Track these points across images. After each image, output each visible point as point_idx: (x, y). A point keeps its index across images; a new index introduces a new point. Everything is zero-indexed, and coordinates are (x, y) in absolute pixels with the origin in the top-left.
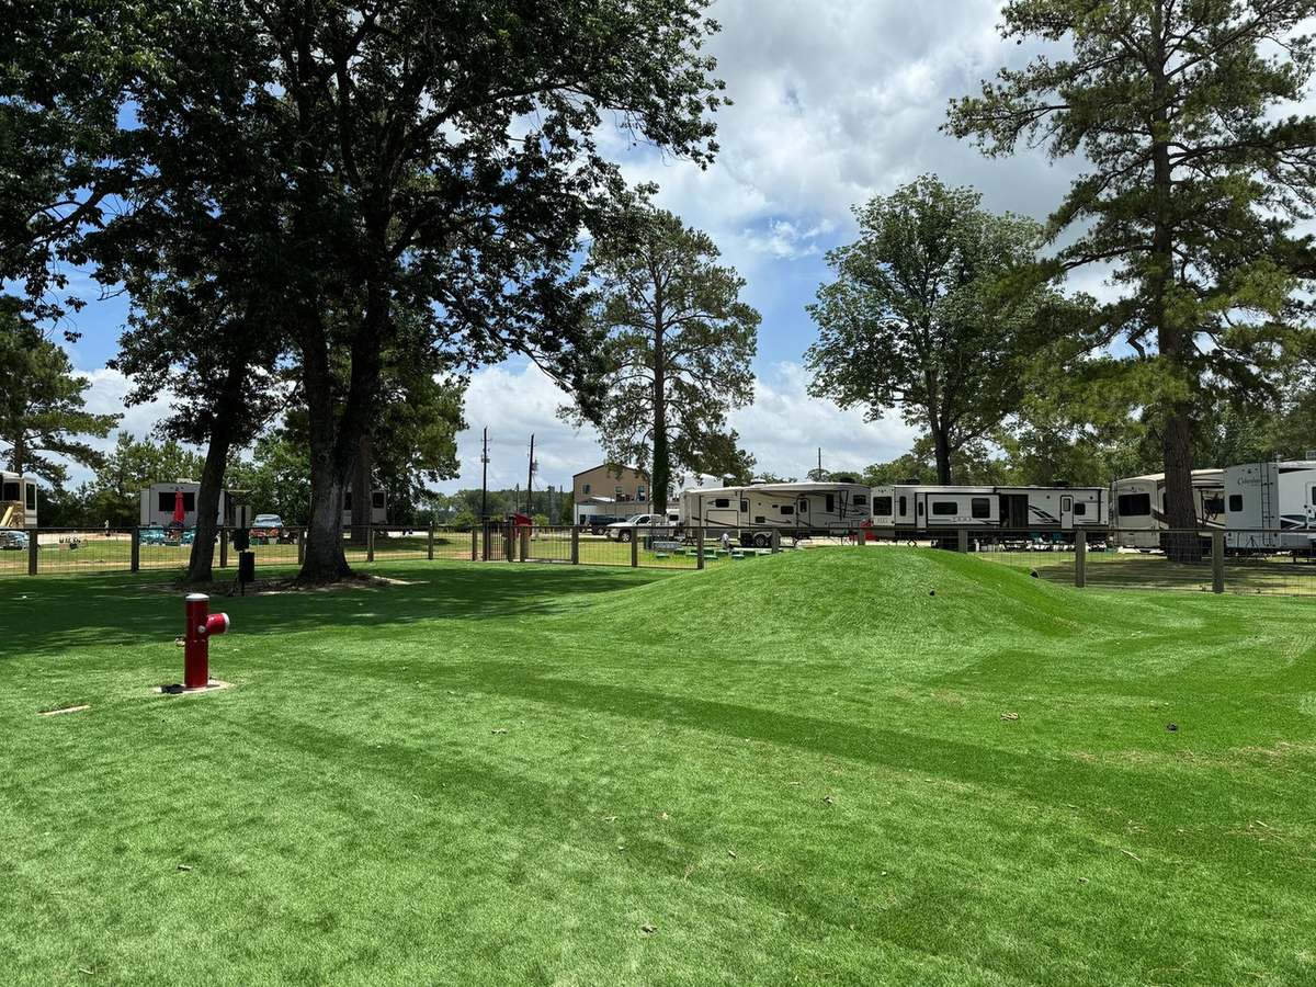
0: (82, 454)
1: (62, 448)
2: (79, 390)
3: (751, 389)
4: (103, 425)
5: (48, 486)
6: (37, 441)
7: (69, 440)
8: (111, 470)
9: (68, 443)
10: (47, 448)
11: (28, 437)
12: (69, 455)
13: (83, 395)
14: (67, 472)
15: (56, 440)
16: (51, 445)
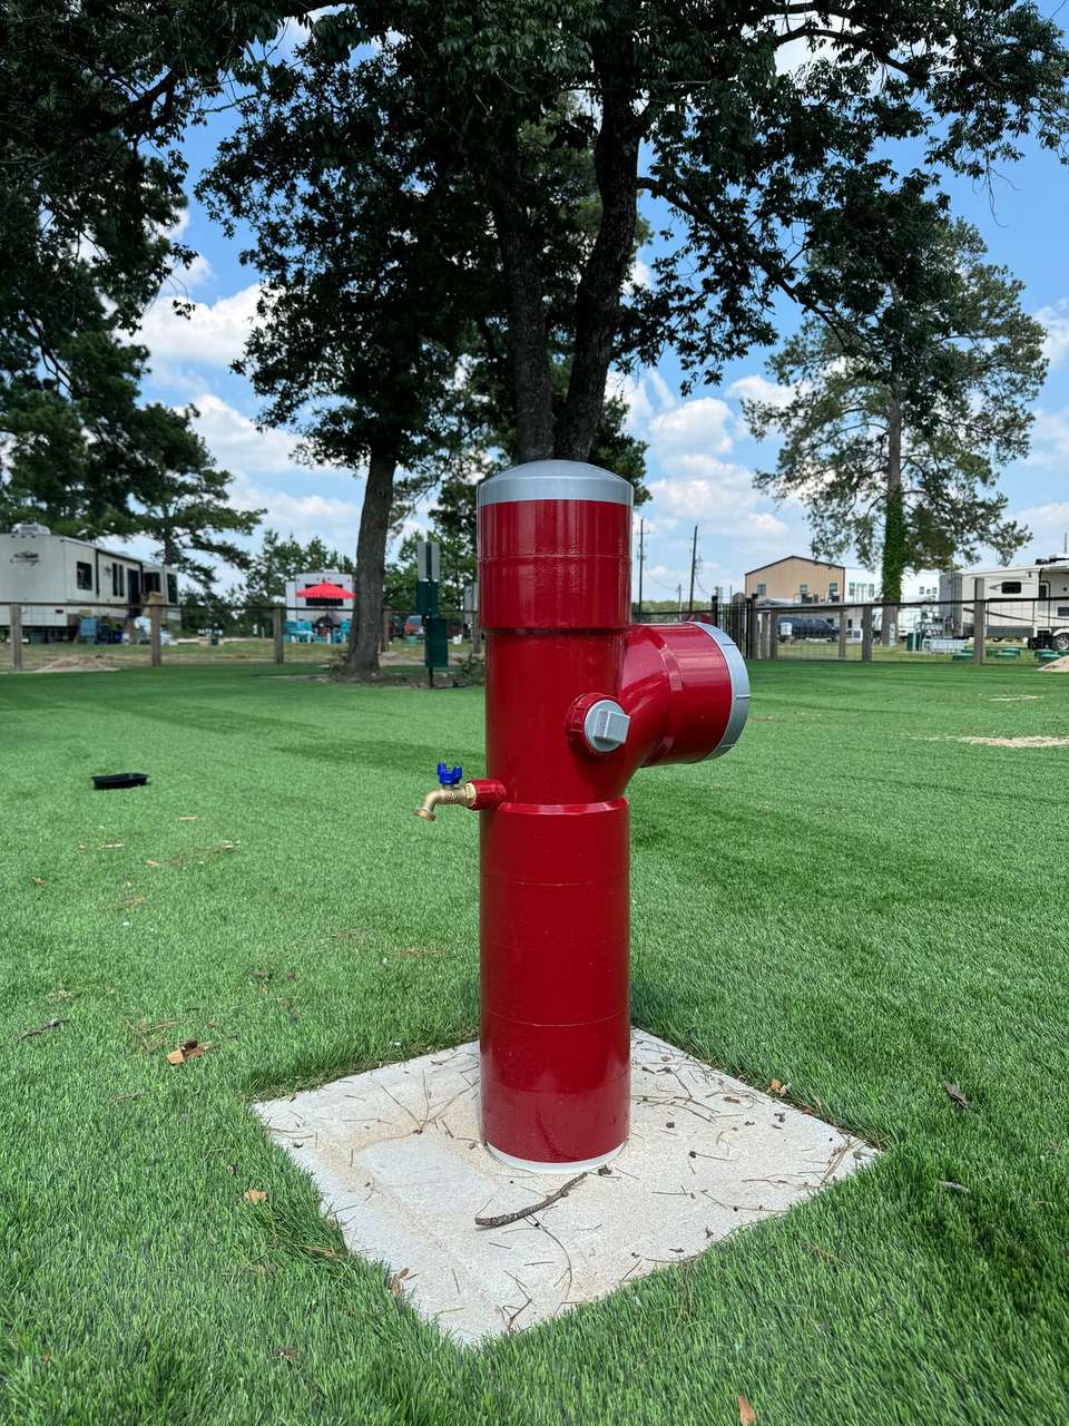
0: (229, 553)
1: (207, 547)
2: (222, 484)
3: (1025, 436)
4: (246, 522)
5: (199, 589)
6: (186, 540)
7: (216, 538)
8: (258, 572)
9: (215, 543)
10: (195, 547)
11: (177, 536)
12: (217, 555)
13: (227, 488)
14: (216, 574)
15: (204, 540)
16: (199, 544)
